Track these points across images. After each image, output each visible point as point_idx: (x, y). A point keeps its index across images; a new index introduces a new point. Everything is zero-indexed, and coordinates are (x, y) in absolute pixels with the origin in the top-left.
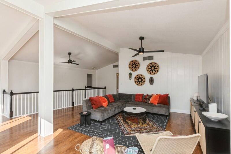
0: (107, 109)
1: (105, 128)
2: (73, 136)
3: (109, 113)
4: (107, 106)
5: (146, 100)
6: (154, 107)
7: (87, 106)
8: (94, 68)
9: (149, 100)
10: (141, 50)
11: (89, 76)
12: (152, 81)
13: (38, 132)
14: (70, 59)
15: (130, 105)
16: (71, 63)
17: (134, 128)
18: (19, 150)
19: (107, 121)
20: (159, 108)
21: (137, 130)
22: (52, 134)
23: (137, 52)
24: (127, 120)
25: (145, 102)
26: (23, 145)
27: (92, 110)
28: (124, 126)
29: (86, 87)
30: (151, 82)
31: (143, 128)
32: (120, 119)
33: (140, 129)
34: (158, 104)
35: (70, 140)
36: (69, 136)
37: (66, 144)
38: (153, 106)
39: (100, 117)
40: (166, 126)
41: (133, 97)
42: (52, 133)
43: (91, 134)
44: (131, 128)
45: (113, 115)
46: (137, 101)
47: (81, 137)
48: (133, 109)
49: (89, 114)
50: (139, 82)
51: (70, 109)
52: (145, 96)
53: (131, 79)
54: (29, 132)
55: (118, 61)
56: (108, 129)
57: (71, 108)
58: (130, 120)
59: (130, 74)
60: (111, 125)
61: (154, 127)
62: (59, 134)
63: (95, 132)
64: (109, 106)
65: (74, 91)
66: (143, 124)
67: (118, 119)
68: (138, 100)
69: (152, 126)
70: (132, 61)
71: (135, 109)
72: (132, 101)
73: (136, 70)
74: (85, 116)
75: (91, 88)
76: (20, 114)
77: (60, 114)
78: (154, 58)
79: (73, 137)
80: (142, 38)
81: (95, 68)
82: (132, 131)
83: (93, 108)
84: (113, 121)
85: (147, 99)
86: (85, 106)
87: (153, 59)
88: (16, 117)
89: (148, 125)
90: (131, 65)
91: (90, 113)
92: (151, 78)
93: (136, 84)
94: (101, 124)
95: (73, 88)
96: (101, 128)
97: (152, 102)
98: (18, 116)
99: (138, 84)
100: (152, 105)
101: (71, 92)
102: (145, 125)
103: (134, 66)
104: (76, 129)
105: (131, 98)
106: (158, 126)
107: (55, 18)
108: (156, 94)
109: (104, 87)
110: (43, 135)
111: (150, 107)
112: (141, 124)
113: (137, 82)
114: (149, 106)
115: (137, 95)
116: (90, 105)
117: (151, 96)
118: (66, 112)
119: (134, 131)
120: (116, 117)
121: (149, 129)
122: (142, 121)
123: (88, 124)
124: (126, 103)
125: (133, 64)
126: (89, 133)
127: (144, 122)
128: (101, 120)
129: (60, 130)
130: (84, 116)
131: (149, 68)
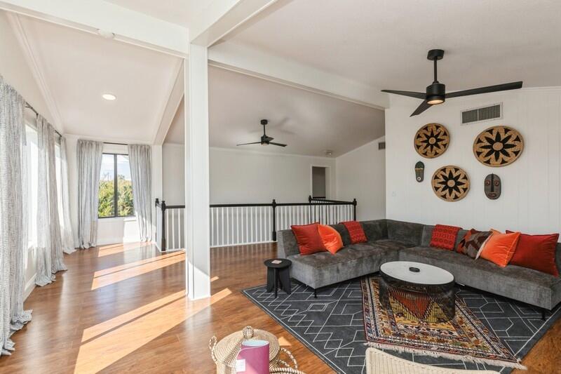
0: (334, 259)
1: (321, 307)
2: (242, 312)
3: (338, 271)
4: (337, 252)
5: (467, 247)
6: (490, 273)
7: (284, 246)
8: (329, 153)
9: (478, 249)
10: (435, 92)
11: (319, 172)
12: (493, 188)
13: (185, 289)
14: (265, 135)
15: (411, 256)
16: (268, 142)
17: (402, 327)
18: (143, 318)
19: (333, 292)
20: (511, 281)
21: (409, 337)
22: (207, 298)
23: (421, 101)
24: (391, 300)
25: (463, 253)
26: (155, 308)
27: (295, 256)
28: (377, 315)
29: (310, 199)
30: (492, 190)
31: (433, 335)
32: (372, 290)
33: (423, 333)
34: (509, 263)
35: (233, 320)
36: (235, 311)
37: (220, 328)
38: (489, 271)
39: (311, 278)
40: (530, 346)
41: (424, 234)
42: (208, 295)
43: (280, 317)
44: (393, 324)
45: (353, 276)
46: (437, 247)
47: (256, 319)
48: (411, 269)
49: (287, 266)
50: (447, 191)
51: (268, 247)
52: (466, 233)
53: (422, 180)
54: (173, 285)
55: (384, 134)
56: (327, 312)
57: (270, 245)
58: (401, 301)
59: (420, 166)
60: (342, 304)
61: (477, 341)
62: (219, 301)
63: (293, 312)
64: (343, 250)
65: (277, 208)
66: (440, 320)
67: (366, 291)
68: (440, 244)
69: (472, 335)
70: (426, 128)
71: (417, 270)
72: (422, 244)
73: (436, 154)
74: (277, 268)
75: (324, 201)
76: (176, 247)
77: (243, 256)
78: (503, 111)
79: (242, 315)
80: (436, 55)
81: (331, 152)
82: (394, 335)
83: (300, 253)
84: (351, 294)
85: (469, 243)
86: (282, 244)
87: (499, 116)
88: (171, 250)
89: (456, 326)
90: (421, 140)
91: (287, 264)
92: (492, 176)
93: (438, 196)
94: (316, 297)
95: (274, 200)
96: (311, 305)
97: (486, 256)
98: (174, 250)
99: (444, 197)
100: (484, 264)
101: (270, 208)
102: (444, 326)
103: (432, 141)
104: (255, 297)
105: (419, 237)
106: (495, 340)
107: (210, 47)
108: (507, 232)
109: (352, 201)
110: (190, 296)
111: (476, 271)
112: (432, 319)
113: (441, 189)
114: (472, 267)
115: (439, 228)
116: (293, 243)
117: (483, 237)
118: (254, 254)
119: (400, 335)
120: (362, 284)
121: (454, 343)
122: (440, 311)
123: (285, 290)
124: (401, 248)
125: (428, 137)
126: (278, 313)
127: (447, 316)
128: (313, 286)
129: (226, 292)
130: (273, 268)
131: (483, 144)
